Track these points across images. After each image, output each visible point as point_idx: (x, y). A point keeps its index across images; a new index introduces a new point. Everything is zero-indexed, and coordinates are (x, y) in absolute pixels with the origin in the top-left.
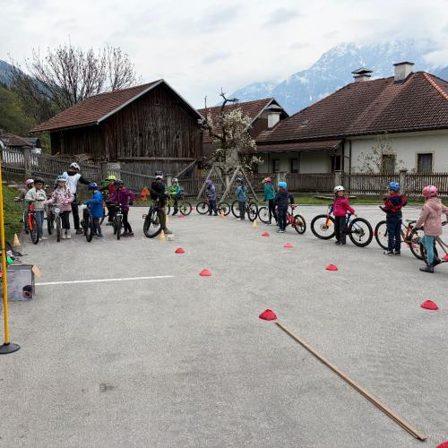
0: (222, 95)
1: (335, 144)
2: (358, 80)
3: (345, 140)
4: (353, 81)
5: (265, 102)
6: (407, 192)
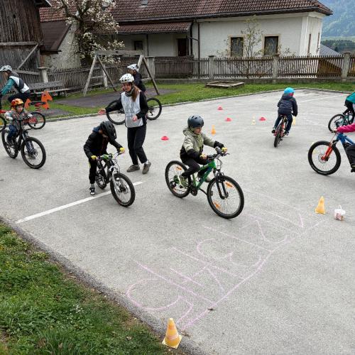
1: (187, 27)
6: (278, 75)
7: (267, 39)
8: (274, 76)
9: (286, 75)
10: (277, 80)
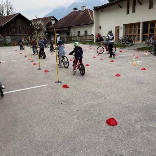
0: (36, 17)
1: (67, 29)
3: (69, 28)
4: (73, 11)
5: (51, 17)
7: (85, 31)
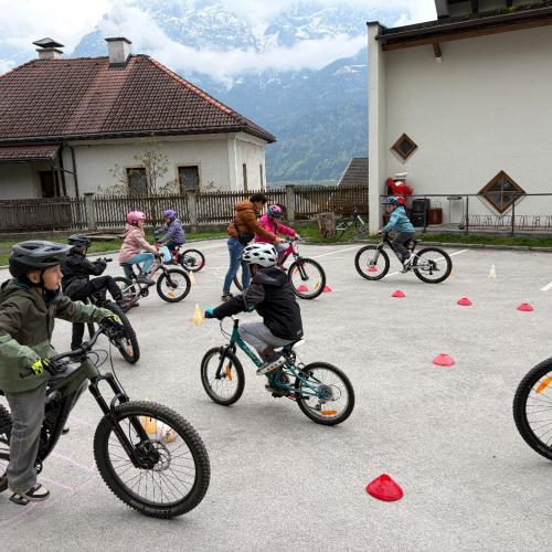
1: (51, 152)
2: (47, 55)
4: (37, 56)
6: (199, 220)
7: (181, 169)
8: (193, 221)
9: (210, 219)
10: (197, 227)
